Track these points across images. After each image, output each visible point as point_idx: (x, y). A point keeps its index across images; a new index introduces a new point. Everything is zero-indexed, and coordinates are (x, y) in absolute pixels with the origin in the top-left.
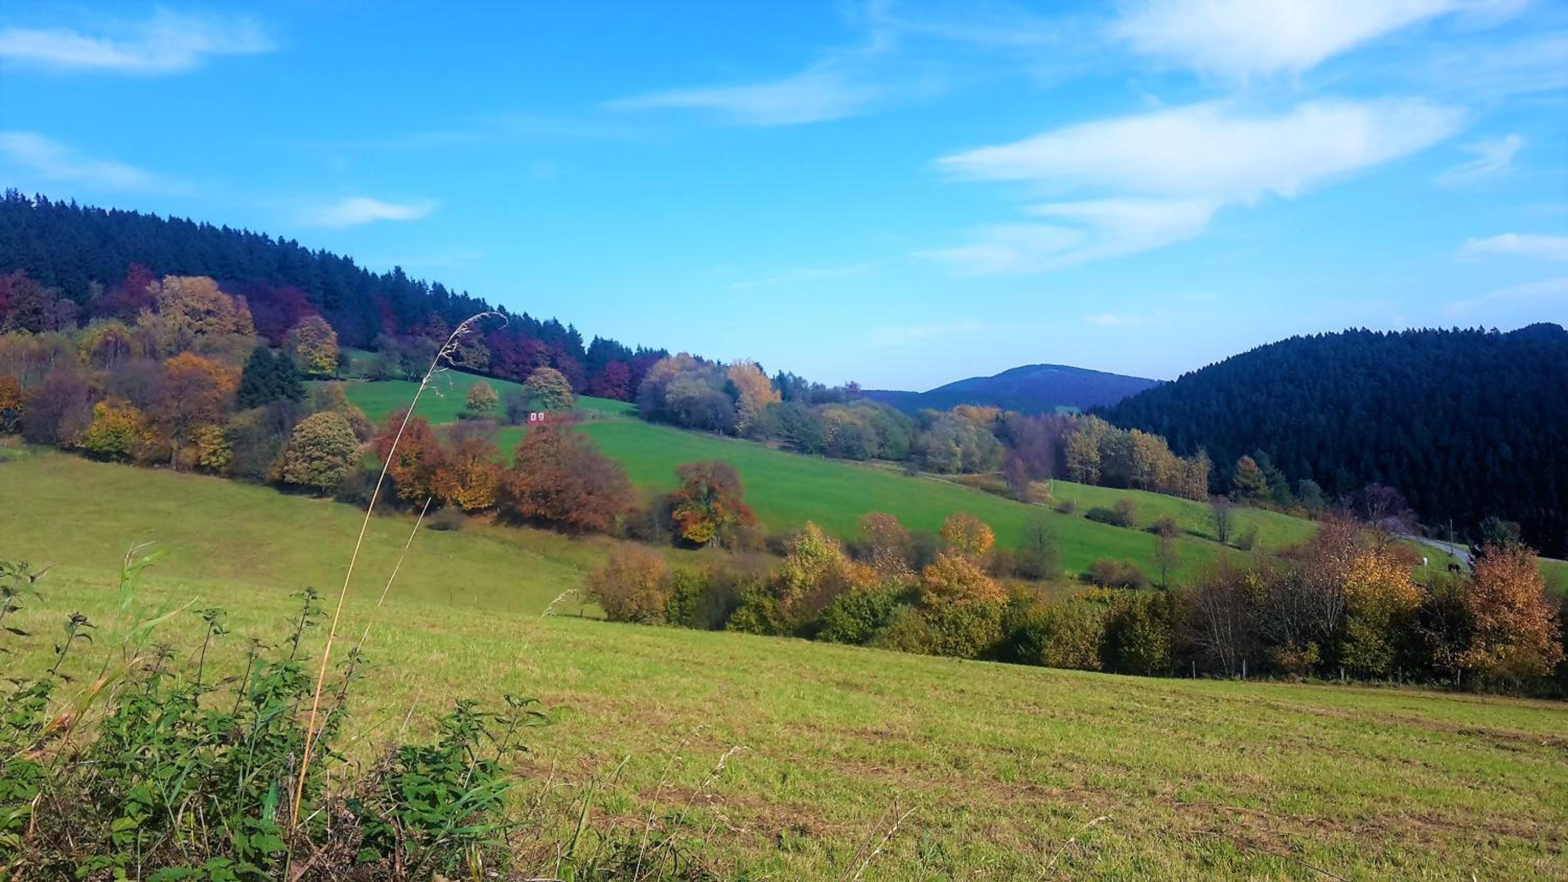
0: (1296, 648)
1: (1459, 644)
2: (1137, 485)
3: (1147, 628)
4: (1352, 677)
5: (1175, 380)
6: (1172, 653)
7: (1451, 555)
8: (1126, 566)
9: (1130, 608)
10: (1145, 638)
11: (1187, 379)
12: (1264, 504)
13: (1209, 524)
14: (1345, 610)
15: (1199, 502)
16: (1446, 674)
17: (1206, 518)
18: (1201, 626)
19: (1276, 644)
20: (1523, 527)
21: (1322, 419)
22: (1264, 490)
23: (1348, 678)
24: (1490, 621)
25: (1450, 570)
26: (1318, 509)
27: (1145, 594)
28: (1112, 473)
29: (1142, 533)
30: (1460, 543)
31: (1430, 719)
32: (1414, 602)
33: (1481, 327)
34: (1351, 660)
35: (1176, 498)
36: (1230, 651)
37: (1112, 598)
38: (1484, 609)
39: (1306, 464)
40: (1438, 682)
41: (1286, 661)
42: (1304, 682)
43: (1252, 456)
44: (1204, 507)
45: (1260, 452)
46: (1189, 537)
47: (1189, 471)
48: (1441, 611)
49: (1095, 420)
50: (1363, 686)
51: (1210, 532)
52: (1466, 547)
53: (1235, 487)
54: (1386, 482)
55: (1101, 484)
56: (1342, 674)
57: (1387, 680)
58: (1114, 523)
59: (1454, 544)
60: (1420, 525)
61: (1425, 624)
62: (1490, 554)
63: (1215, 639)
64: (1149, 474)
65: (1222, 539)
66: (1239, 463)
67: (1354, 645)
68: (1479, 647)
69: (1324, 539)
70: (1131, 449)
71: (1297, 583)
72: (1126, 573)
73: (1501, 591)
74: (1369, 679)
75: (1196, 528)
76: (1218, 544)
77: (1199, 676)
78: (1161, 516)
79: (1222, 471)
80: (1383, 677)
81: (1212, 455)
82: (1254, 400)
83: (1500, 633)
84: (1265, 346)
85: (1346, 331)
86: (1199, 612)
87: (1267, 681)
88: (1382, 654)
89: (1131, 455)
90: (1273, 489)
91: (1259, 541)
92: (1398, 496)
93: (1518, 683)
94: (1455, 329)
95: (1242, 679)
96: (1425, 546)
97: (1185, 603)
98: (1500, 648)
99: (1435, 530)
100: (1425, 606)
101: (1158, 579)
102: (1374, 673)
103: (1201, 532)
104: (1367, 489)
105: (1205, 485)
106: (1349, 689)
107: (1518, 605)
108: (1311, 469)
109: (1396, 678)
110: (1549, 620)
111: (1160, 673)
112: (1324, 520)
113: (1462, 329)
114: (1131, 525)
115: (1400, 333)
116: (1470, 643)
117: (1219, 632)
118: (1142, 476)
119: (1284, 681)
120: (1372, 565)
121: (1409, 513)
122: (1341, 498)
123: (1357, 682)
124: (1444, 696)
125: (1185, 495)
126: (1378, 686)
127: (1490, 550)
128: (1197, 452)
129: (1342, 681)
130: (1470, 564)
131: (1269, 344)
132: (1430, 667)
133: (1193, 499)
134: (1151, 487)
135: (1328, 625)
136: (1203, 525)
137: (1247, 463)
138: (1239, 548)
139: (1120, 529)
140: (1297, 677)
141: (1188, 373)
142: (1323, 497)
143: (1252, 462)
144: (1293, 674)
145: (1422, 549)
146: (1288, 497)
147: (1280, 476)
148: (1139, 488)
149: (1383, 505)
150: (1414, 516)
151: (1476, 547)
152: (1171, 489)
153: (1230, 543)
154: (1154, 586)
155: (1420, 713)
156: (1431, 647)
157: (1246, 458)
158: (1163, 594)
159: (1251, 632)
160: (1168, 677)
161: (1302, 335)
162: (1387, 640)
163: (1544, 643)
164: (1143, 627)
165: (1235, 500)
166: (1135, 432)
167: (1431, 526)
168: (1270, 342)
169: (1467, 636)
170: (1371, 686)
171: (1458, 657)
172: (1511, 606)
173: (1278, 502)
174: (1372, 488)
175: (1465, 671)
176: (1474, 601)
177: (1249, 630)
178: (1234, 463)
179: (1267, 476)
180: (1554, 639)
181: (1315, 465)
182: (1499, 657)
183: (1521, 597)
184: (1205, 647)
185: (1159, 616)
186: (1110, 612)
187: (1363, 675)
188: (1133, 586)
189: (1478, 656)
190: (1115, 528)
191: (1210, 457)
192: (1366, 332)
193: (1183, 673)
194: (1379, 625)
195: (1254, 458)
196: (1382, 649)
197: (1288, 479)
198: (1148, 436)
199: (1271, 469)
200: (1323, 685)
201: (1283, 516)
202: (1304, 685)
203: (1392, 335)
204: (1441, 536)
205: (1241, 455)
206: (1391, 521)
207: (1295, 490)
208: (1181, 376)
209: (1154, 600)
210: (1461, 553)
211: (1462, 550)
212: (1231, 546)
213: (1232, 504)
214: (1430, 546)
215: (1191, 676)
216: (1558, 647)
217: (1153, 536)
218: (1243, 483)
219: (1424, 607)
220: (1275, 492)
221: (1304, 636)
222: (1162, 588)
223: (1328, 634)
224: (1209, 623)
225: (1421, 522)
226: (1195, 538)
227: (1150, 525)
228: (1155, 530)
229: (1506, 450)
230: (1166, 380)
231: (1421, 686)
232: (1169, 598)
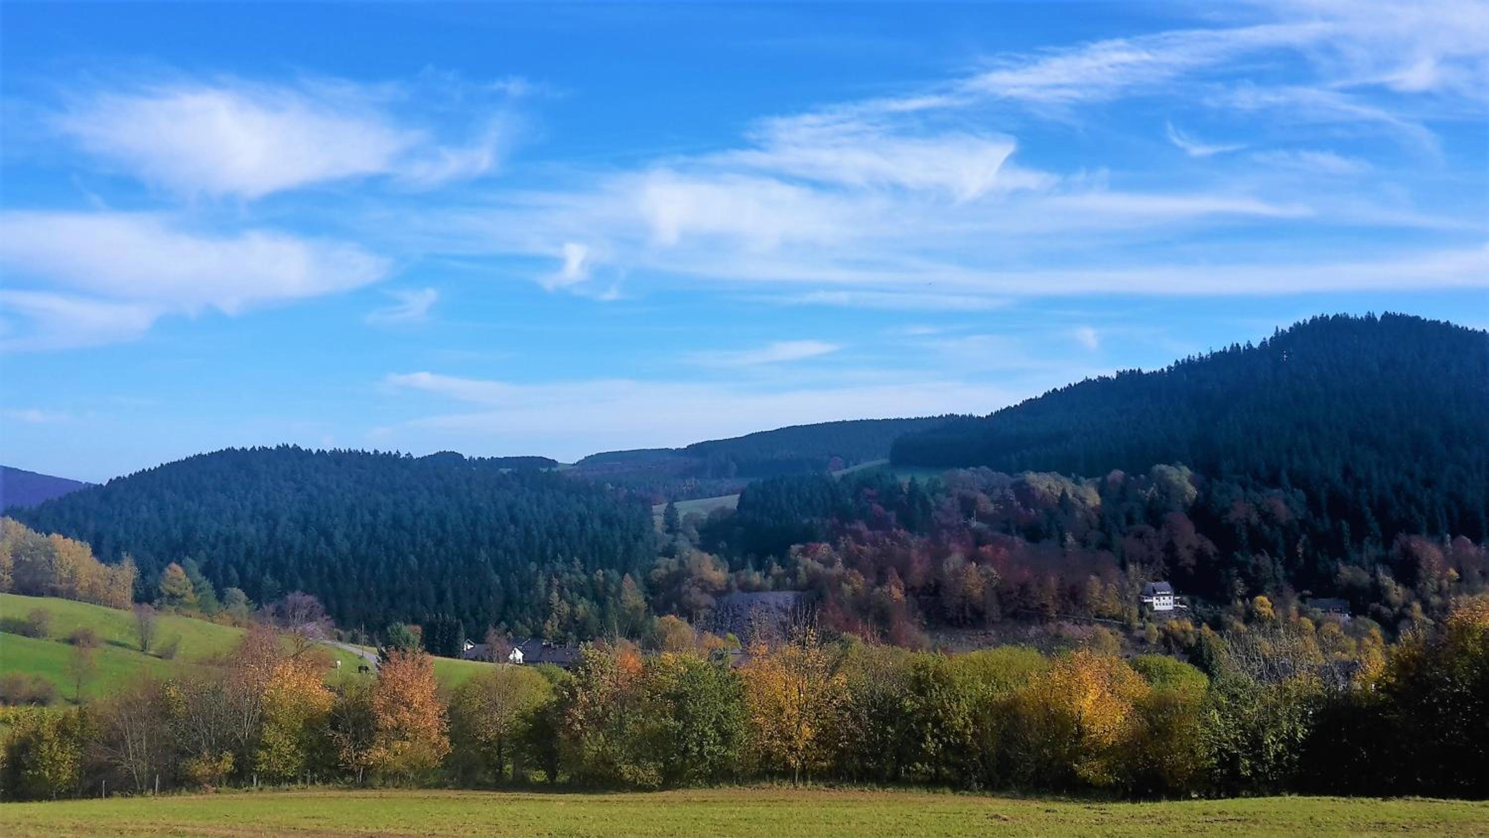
0: (211, 759)
1: (363, 743)
2: (54, 593)
3: (55, 749)
4: (264, 783)
5: (105, 484)
6: (81, 772)
7: (361, 657)
8: (37, 679)
9: (38, 728)
10: (52, 759)
11: (117, 483)
12: (189, 612)
13: (131, 633)
14: (262, 718)
15: (122, 611)
16: (352, 773)
17: (128, 628)
18: (114, 742)
19: (191, 755)
20: (423, 630)
21: (252, 530)
22: (191, 598)
23: (260, 785)
24: (389, 721)
25: (360, 672)
26: (242, 616)
27: (55, 711)
28: (27, 579)
29: (57, 644)
30: (370, 646)
31: (329, 827)
32: (324, 707)
33: (397, 452)
34: (264, 767)
35: (97, 607)
36: (143, 766)
37: (17, 718)
38: (386, 709)
39: (233, 572)
40: (343, 779)
41: (199, 772)
42: (217, 792)
43: (179, 563)
44: (128, 615)
45: (189, 560)
46: (109, 646)
47: (112, 580)
48: (349, 714)
49: (10, 522)
50: (274, 791)
51: (133, 641)
52: (375, 649)
53: (160, 595)
54: (306, 592)
55: (12, 592)
56: (255, 780)
57: (296, 783)
58: (25, 634)
59: (365, 647)
60: (335, 630)
61: (334, 727)
62: (394, 660)
63: (128, 755)
64: (69, 581)
65: (144, 648)
66: (167, 571)
67: (267, 752)
68: (379, 744)
69: (245, 647)
70: (50, 556)
71: (216, 692)
72: (35, 688)
73: (401, 693)
74: (280, 784)
75: (117, 637)
76: (139, 654)
77: (109, 795)
78: (79, 625)
79: (148, 578)
80: (293, 780)
81: (139, 562)
82: (185, 508)
83: (399, 732)
84: (200, 456)
85: (278, 447)
86: (114, 728)
87: (179, 795)
88: (294, 759)
89: (50, 561)
90: (199, 597)
91: (182, 651)
92: (317, 604)
93: (411, 776)
94: (376, 451)
95: (154, 794)
96: (339, 649)
97: (98, 719)
98: (397, 745)
99: (350, 633)
100: (335, 709)
101: (71, 693)
102: (285, 777)
103: (121, 641)
104: (289, 597)
105: (129, 593)
106: (261, 795)
107: (415, 705)
108: (237, 576)
109: (304, 781)
110: (440, 717)
111: (68, 794)
112: (248, 628)
113: (381, 452)
114: (44, 635)
115: (328, 451)
116: (373, 742)
117: (133, 747)
118: (61, 583)
119: (196, 793)
120: (290, 673)
121: (327, 620)
122: (264, 606)
123: (269, 788)
124: (346, 793)
125: (108, 603)
126: (288, 790)
127: (394, 655)
128: (122, 559)
129: (254, 788)
130: (377, 666)
131: (203, 453)
132: (336, 767)
133: (117, 608)
134: (71, 595)
135: (246, 731)
136: (125, 634)
137: (175, 571)
138: (160, 657)
139: (32, 640)
140: (210, 787)
141: (118, 478)
142: (247, 604)
143: (180, 570)
144: (206, 785)
145: (337, 653)
146: (214, 605)
147: (206, 584)
148: (56, 596)
149: (305, 612)
150: (332, 623)
151: (384, 650)
152: (92, 597)
153: (152, 652)
154: (67, 700)
155: (321, 822)
156: (339, 748)
157: (174, 565)
158: (74, 709)
159: (167, 745)
160: (75, 798)
161: (237, 448)
162: (298, 746)
163: (435, 737)
164: (50, 748)
165: (159, 609)
166: (56, 537)
167: (346, 630)
168: (205, 452)
169: (370, 734)
170: (280, 790)
171: (361, 756)
172: (408, 705)
173: (205, 611)
174: (295, 597)
175: (367, 768)
176: (379, 701)
177: (165, 743)
178: (161, 570)
179: (194, 584)
180: (444, 734)
181: (242, 573)
182: (396, 754)
183: (418, 698)
184: (117, 765)
185: (69, 734)
186: (14, 732)
187: (274, 780)
188: (42, 701)
189: (377, 754)
190: (26, 639)
191: (137, 565)
192: (296, 449)
193: (92, 793)
194: (293, 730)
195: (181, 566)
196: (294, 754)
197: (216, 587)
198: (69, 541)
199: (199, 577)
200: (235, 793)
201: (209, 624)
202: (218, 795)
203: (321, 454)
204: (354, 640)
205: (169, 562)
206: (310, 627)
207: (220, 597)
208: (111, 480)
209: (65, 718)
210: (371, 655)
211: (371, 652)
212: (151, 655)
213: (157, 612)
214: (343, 650)
215: (100, 796)
216: (446, 740)
217: (69, 648)
218: (169, 591)
219: (334, 711)
220: (200, 600)
221: (220, 745)
222: (75, 702)
223: (242, 741)
224: (123, 740)
225: (336, 627)
226: (116, 649)
227: (68, 637)
228: (72, 641)
229: (413, 560)
230: (95, 483)
231: (327, 786)
232: (82, 715)
